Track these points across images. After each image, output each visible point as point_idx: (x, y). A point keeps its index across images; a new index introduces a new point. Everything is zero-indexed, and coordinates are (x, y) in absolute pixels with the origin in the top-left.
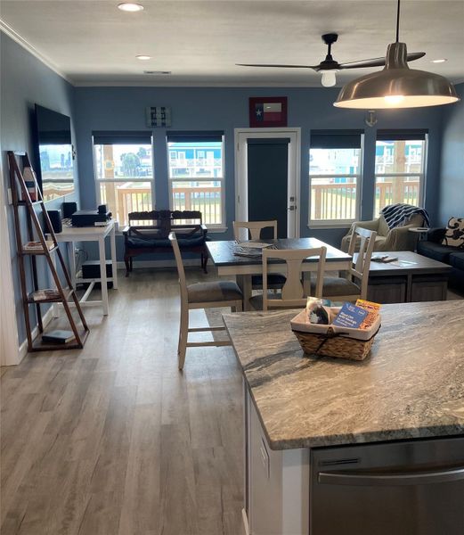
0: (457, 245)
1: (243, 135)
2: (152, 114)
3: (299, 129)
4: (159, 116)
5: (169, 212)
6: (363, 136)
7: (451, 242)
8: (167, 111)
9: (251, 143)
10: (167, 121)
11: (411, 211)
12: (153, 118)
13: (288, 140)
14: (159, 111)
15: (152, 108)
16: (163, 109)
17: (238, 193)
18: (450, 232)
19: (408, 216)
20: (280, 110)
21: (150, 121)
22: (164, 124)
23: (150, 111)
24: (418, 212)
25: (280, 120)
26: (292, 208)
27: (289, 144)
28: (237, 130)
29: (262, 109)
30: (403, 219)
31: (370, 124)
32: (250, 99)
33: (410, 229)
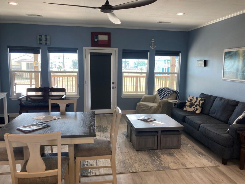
0: (191, 111)
1: (88, 51)
2: (40, 38)
3: (116, 49)
4: (43, 39)
5: (48, 88)
6: (149, 53)
7: (188, 109)
8: (48, 37)
9: (92, 54)
10: (48, 42)
11: (170, 91)
12: (40, 40)
13: (111, 54)
14: (43, 37)
15: (40, 35)
16: (46, 36)
17: (85, 79)
18: (188, 104)
19: (169, 94)
20: (107, 39)
21: (39, 42)
22: (46, 44)
23: (39, 37)
24: (174, 92)
25: (107, 44)
26: (113, 88)
27: (112, 56)
28: (85, 48)
29: (97, 38)
30: (166, 95)
31: (152, 48)
32: (92, 33)
33: (169, 101)
